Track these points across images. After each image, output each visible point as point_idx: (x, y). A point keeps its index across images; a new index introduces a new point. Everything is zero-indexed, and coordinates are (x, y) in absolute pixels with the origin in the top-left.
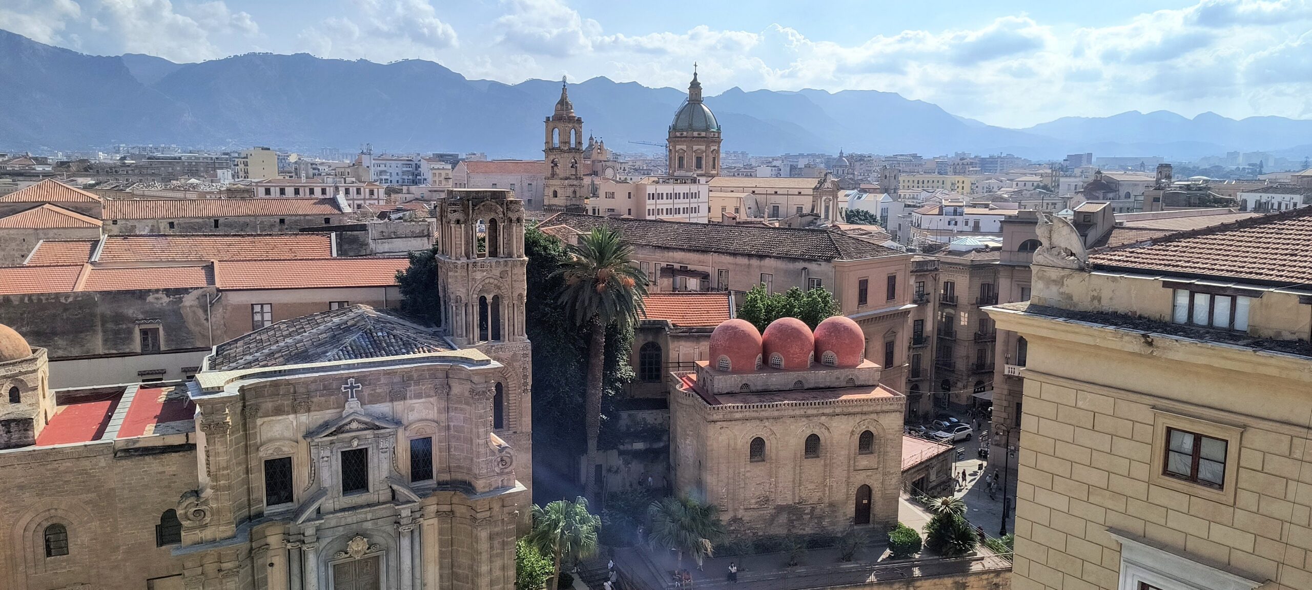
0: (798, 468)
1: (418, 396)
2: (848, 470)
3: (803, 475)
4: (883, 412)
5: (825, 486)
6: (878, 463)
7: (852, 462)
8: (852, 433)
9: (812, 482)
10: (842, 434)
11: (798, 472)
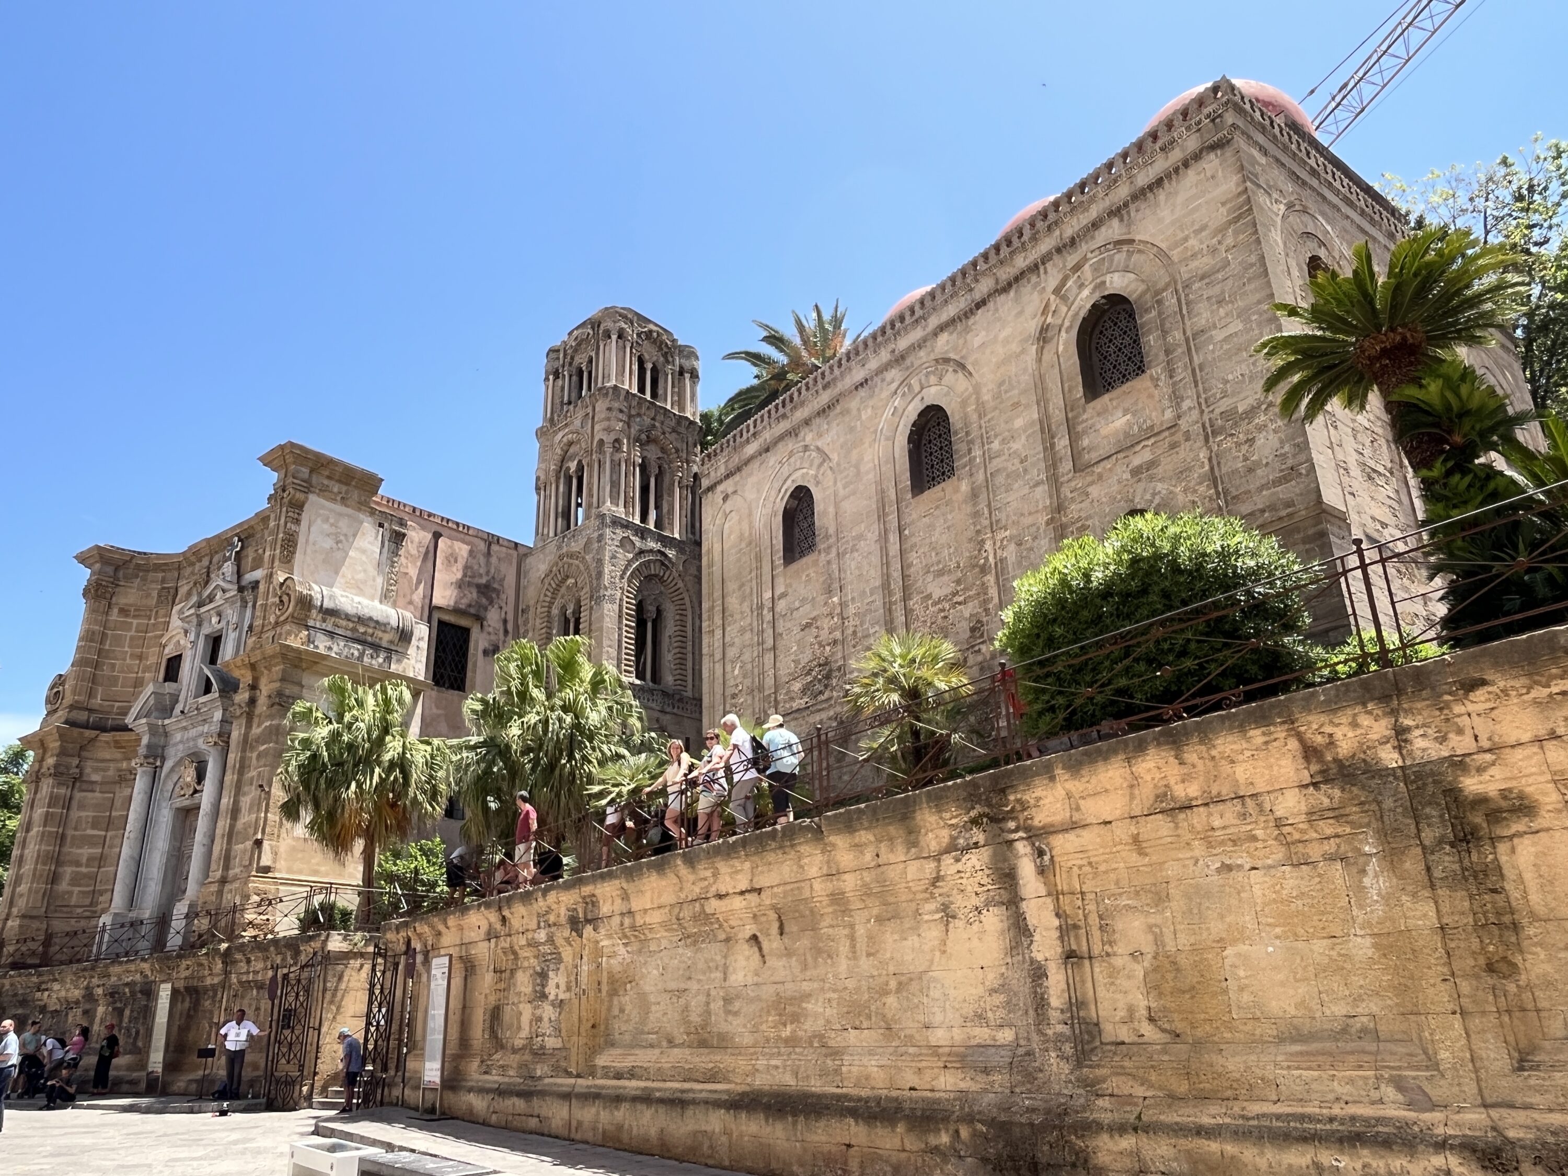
0: (893, 538)
2: (1054, 481)
3: (913, 557)
4: (1140, 195)
5: (984, 570)
6: (1176, 398)
7: (1062, 443)
8: (1044, 336)
9: (940, 573)
10: (1006, 361)
11: (894, 549)
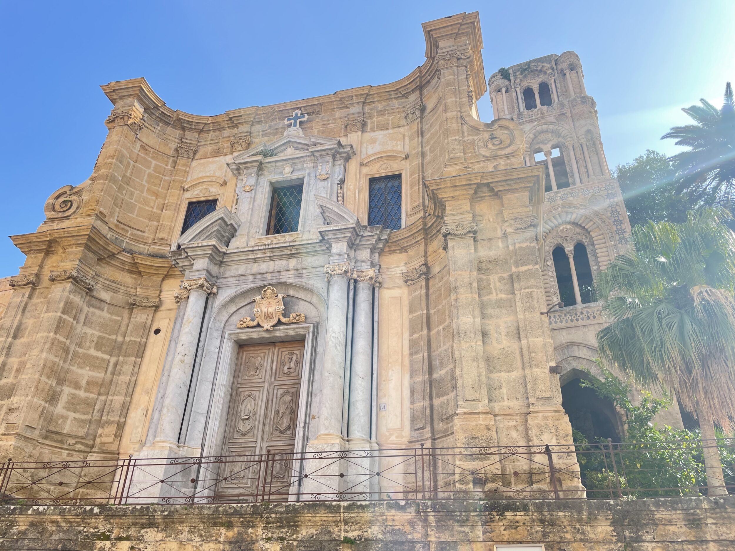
1: (384, 127)
